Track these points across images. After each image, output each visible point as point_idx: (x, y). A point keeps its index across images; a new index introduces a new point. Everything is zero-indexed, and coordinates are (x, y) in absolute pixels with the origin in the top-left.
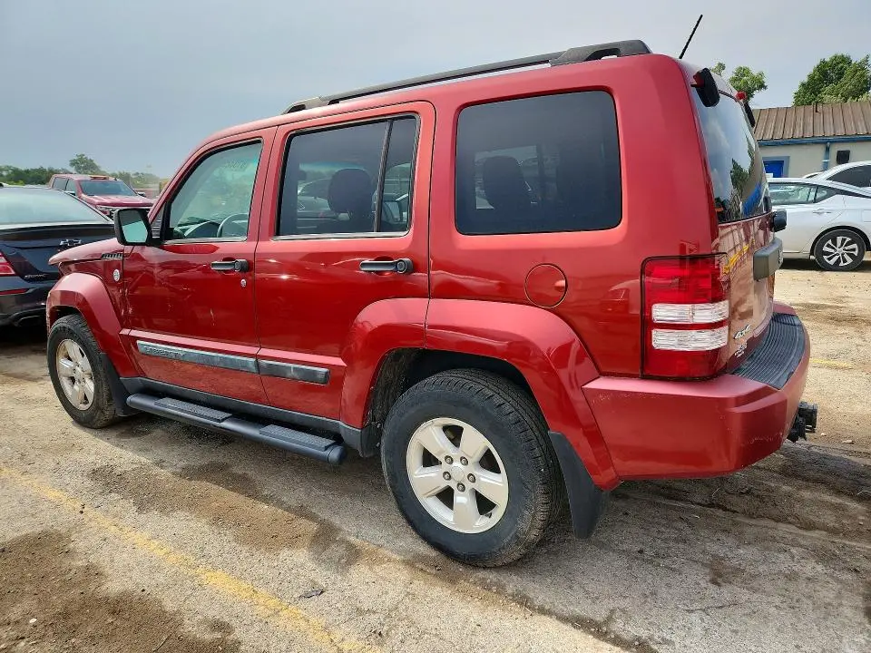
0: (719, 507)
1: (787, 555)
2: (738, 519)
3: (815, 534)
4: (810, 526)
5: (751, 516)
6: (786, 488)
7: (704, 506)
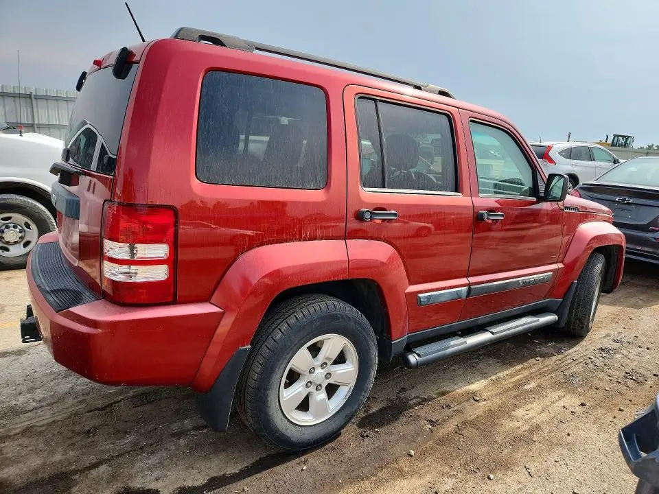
0: (103, 409)
1: (38, 399)
2: (83, 406)
3: (19, 427)
4: (27, 431)
5: (76, 414)
6: (58, 457)
7: (115, 403)
